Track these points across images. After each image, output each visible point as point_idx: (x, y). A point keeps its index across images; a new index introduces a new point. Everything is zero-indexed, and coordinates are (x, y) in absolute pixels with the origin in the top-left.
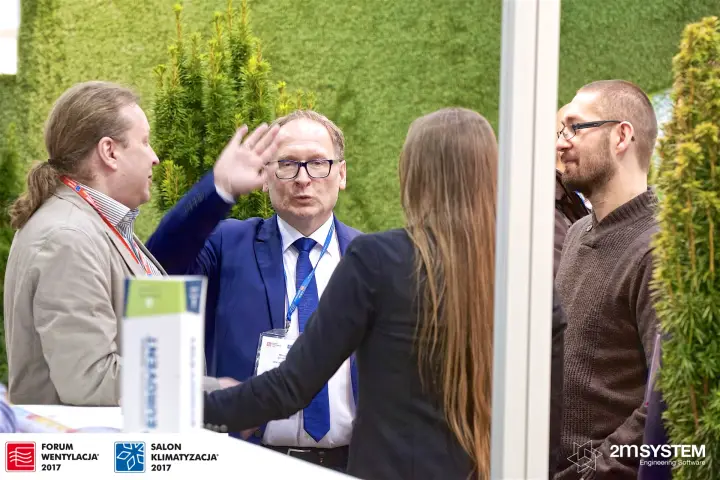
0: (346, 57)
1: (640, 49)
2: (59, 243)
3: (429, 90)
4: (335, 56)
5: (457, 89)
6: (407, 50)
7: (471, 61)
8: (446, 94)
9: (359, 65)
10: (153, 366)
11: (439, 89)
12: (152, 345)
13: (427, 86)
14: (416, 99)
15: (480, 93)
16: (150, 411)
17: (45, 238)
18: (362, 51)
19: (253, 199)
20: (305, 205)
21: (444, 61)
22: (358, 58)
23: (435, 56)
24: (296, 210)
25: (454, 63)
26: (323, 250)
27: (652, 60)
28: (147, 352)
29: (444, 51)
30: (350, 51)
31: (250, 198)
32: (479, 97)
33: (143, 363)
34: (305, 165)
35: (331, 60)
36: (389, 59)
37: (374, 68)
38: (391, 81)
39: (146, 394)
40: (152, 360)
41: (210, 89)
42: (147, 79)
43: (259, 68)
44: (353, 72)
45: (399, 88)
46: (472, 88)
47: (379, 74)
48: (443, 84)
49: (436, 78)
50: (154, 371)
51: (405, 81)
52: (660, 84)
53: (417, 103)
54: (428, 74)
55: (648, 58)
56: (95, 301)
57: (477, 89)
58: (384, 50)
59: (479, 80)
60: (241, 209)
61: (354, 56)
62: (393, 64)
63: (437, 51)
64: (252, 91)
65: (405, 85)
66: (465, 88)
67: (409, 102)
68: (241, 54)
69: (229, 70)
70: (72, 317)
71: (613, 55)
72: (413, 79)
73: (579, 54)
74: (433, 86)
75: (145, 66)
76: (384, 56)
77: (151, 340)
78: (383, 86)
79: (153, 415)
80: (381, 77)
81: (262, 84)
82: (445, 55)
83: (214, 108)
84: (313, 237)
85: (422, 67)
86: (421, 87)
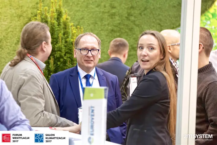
0: (78, 16)
1: (169, 15)
2: (30, 74)
3: (104, 26)
4: (75, 15)
5: (113, 26)
6: (97, 14)
7: (117, 18)
8: (110, 28)
9: (83, 18)
10: (93, 115)
11: (107, 26)
12: (93, 109)
13: (103, 26)
14: (100, 29)
15: (120, 28)
16: (92, 130)
17: (25, 72)
18: (83, 14)
19: (64, 61)
20: (89, 63)
21: (109, 17)
22: (82, 16)
23: (106, 16)
24: (86, 65)
25: (112, 18)
26: (93, 78)
27: (173, 18)
28: (91, 111)
29: (109, 14)
30: (80, 14)
31: (64, 60)
32: (119, 29)
33: (89, 114)
34: (90, 51)
35: (74, 16)
36: (92, 16)
37: (87, 19)
38: (92, 23)
39: (90, 124)
40: (92, 114)
41: (51, 25)
42: (15, 21)
43: (67, 19)
44: (81, 20)
45: (95, 26)
46: (117, 26)
47: (89, 21)
48: (108, 24)
49: (106, 23)
50: (93, 117)
51: (96, 23)
52: (175, 26)
53: (100, 31)
54: (104, 21)
55: (171, 18)
56: (39, 94)
57: (119, 27)
58: (90, 13)
59: (119, 24)
60: (61, 64)
61: (81, 15)
62: (93, 18)
63: (106, 14)
64: (64, 26)
65: (96, 25)
66: (115, 26)
67: (98, 30)
68: (60, 14)
69: (56, 19)
70: (32, 98)
71: (160, 17)
72: (99, 23)
73: (151, 16)
74: (105, 25)
75: (15, 17)
76: (90, 15)
77: (92, 107)
78: (90, 25)
79: (93, 131)
80: (89, 22)
81: (68, 24)
82: (109, 16)
83: (52, 31)
84: (90, 74)
85: (102, 20)
86: (101, 25)
